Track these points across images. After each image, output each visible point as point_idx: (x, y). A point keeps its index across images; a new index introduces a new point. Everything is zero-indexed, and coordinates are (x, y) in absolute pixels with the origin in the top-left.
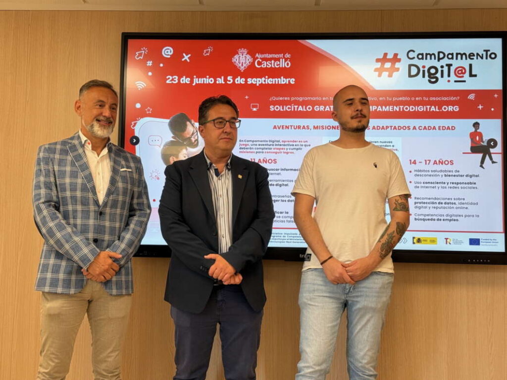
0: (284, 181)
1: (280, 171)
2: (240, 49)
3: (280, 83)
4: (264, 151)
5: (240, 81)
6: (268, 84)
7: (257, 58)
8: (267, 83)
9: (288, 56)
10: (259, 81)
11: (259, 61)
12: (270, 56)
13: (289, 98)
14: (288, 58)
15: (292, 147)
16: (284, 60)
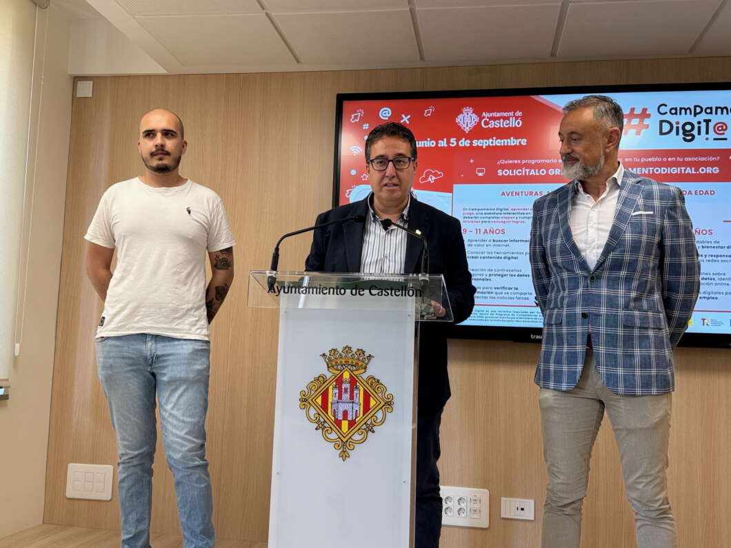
0: (513, 253)
1: (508, 242)
2: (464, 108)
3: (509, 144)
4: (491, 220)
5: (464, 143)
6: (496, 146)
7: (484, 117)
8: (494, 144)
9: (519, 114)
10: (486, 143)
11: (485, 121)
12: (499, 115)
13: (519, 162)
14: (519, 116)
15: (522, 216)
16: (514, 118)
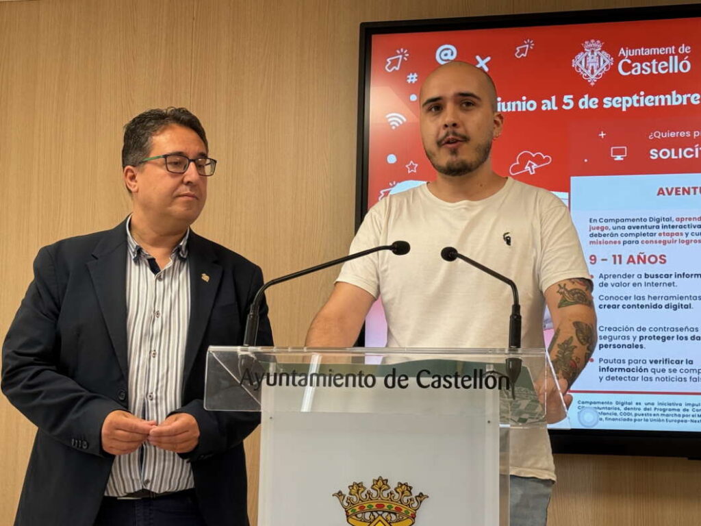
0: (681, 298)
1: (672, 279)
2: (586, 42)
3: (669, 104)
4: (640, 239)
5: (587, 103)
6: (646, 106)
7: (622, 57)
8: (642, 105)
9: (684, 49)
10: (627, 102)
11: (625, 64)
12: (649, 52)
13: (688, 134)
14: (685, 54)
15: (697, 230)
16: (676, 57)
